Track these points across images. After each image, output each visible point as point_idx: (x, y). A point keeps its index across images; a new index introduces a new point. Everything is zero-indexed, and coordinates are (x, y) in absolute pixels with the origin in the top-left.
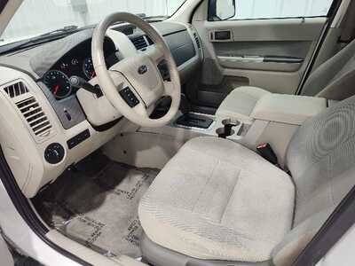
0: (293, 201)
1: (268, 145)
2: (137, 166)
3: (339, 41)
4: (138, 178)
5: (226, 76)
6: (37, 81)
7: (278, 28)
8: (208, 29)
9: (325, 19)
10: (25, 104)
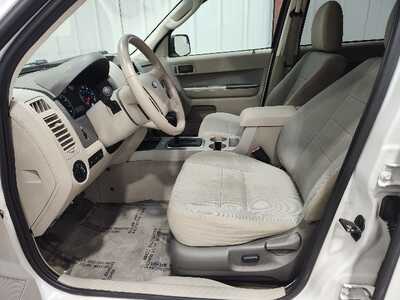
0: (294, 188)
1: (261, 149)
2: (128, 202)
3: (285, 66)
4: (134, 212)
5: (193, 106)
6: (54, 100)
7: (234, 59)
8: (171, 64)
9: (270, 50)
10: (51, 120)
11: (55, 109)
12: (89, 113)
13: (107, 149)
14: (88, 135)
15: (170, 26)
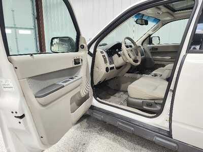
6: (105, 52)
10: (104, 56)
11: (105, 54)
12: (113, 57)
13: (116, 68)
14: (111, 62)
15: (150, 34)
